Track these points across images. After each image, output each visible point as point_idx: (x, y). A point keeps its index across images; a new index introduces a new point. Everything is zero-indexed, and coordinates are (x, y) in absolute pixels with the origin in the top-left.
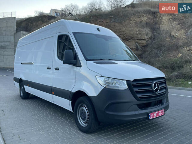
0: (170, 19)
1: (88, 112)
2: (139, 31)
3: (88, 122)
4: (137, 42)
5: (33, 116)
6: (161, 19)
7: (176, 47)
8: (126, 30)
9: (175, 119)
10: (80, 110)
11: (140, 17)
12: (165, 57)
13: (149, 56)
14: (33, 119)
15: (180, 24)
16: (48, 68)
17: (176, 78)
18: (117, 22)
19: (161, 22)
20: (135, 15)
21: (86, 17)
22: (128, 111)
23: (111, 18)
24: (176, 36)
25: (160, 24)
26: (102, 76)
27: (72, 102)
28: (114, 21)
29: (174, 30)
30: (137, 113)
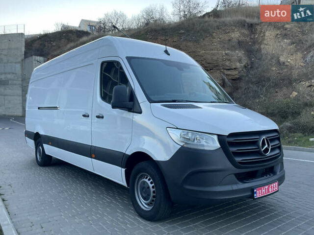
0: (278, 36)
1: (153, 187)
2: (226, 54)
3: (153, 203)
4: (224, 74)
5: (60, 193)
6: (262, 35)
7: (289, 82)
8: (205, 53)
9: (293, 198)
10: (140, 183)
11: (229, 32)
12: (269, 98)
13: (243, 96)
14: (62, 199)
15: (294, 43)
16: (84, 116)
17: (289, 132)
18: (190, 41)
19: (263, 40)
20: (221, 28)
21: (140, 32)
22: (220, 184)
23: (181, 34)
24: (288, 64)
25: (261, 43)
26: (177, 128)
27: (125, 171)
28: (186, 40)
29: (285, 53)
30: (235, 187)
